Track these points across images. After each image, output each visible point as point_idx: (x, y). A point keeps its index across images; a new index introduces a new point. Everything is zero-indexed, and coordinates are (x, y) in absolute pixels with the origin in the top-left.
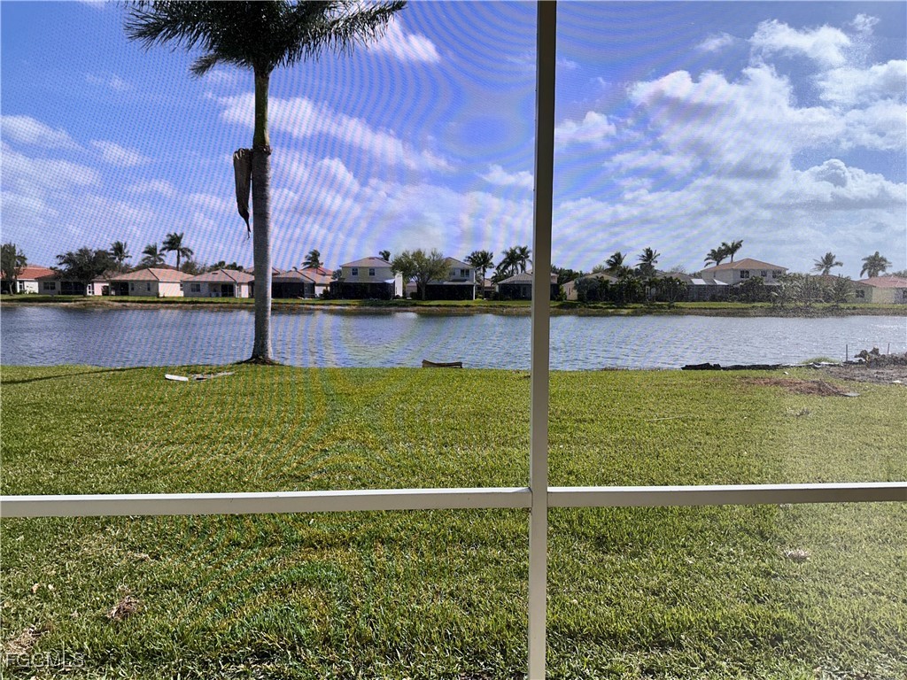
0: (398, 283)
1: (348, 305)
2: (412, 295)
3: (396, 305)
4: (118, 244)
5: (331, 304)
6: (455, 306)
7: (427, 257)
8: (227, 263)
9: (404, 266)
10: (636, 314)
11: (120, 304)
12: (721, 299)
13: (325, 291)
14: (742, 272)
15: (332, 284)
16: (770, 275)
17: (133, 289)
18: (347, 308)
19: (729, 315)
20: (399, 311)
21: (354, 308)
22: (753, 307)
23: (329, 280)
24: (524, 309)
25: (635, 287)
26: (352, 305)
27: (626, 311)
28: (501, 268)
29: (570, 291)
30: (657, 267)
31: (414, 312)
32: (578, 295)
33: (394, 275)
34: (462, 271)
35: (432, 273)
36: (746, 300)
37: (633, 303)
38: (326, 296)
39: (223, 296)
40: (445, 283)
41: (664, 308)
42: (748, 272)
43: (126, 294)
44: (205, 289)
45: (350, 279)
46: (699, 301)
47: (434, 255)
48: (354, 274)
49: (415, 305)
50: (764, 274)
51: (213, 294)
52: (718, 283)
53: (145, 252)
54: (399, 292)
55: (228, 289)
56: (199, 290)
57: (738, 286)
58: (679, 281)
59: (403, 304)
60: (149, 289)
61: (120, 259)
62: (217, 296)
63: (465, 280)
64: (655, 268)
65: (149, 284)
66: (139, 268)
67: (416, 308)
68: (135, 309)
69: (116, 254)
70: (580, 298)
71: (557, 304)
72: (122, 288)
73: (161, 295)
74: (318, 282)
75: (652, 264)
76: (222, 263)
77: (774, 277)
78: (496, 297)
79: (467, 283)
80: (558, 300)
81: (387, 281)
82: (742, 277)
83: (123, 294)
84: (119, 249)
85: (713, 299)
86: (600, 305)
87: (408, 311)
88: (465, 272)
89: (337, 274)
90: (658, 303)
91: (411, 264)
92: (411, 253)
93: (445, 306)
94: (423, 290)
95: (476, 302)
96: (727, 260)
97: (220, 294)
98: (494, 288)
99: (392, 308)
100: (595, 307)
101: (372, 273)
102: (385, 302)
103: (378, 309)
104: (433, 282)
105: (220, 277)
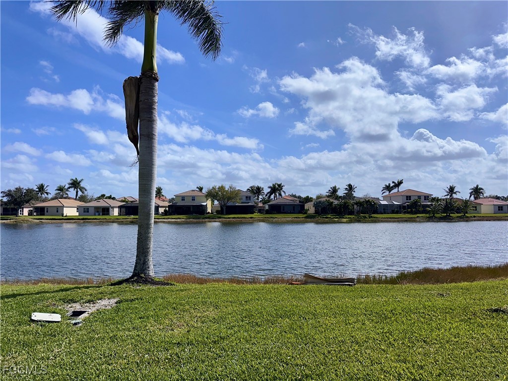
0: (208, 204)
1: (179, 218)
2: (218, 212)
3: (209, 218)
4: (42, 185)
5: (169, 218)
6: (244, 218)
7: (226, 189)
8: (106, 195)
9: (212, 195)
10: (351, 221)
11: (38, 221)
12: (397, 212)
13: (165, 211)
14: (407, 197)
15: (169, 206)
16: (423, 198)
17: (47, 212)
18: (179, 220)
19: (406, 221)
20: (210, 222)
21: (183, 220)
22: (418, 217)
23: (167, 204)
24: (284, 219)
25: (349, 205)
26: (182, 218)
27: (345, 220)
28: (268, 195)
29: (310, 208)
30: (355, 195)
31: (219, 222)
32: (315, 211)
33: (207, 200)
34: (247, 197)
35: (229, 198)
36: (411, 213)
37: (348, 215)
38: (166, 213)
39: (103, 215)
40: (236, 204)
41: (367, 218)
42: (410, 197)
43: (43, 215)
44: (92, 211)
45: (181, 203)
46: (385, 213)
47: (231, 188)
48: (182, 200)
49: (220, 218)
50: (419, 197)
51: (97, 214)
52: (395, 203)
53: (57, 190)
54: (209, 210)
55: (106, 211)
56: (88, 212)
57: (406, 205)
58: (373, 202)
59: (212, 217)
60: (57, 211)
61: (41, 194)
62: (99, 215)
63: (249, 203)
65: (57, 208)
66: (52, 199)
67: (221, 220)
68: (47, 223)
69: (40, 191)
70: (317, 212)
71: (305, 216)
72: (41, 211)
73: (65, 215)
74: (161, 205)
76: (103, 196)
77: (425, 199)
78: (268, 212)
79: (250, 204)
80: (304, 214)
81: (202, 204)
82: (407, 199)
83: (41, 215)
84: (41, 188)
85: (393, 212)
86: (329, 216)
87: (216, 221)
88: (248, 198)
89: (171, 200)
90: (362, 215)
91: (217, 193)
92: (217, 187)
93: (238, 218)
94: (224, 208)
95: (256, 215)
96: (395, 190)
97: (101, 213)
98: (264, 207)
99: (206, 220)
100: (327, 218)
101: (193, 200)
102: (202, 216)
103: (198, 220)
104: (230, 204)
105: (102, 204)
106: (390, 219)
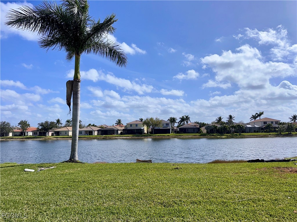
0: (145, 129)
1: (128, 136)
2: (150, 132)
3: (144, 136)
4: (59, 119)
5: (123, 136)
6: (164, 136)
7: (154, 120)
8: (91, 125)
9: (147, 123)
10: (228, 138)
11: (56, 139)
12: (257, 132)
13: (121, 132)
14: (264, 122)
15: (123, 130)
16: (274, 123)
17: (61, 134)
18: (128, 137)
19: (262, 137)
20: (145, 138)
21: (130, 137)
22: (270, 134)
23: (123, 128)
24: (187, 137)
25: (226, 128)
26: (130, 136)
27: (224, 137)
28: (180, 123)
29: (204, 130)
30: (234, 121)
32: (207, 131)
33: (144, 126)
34: (166, 124)
35: (156, 125)
36: (266, 132)
37: (227, 134)
38: (121, 134)
39: (89, 135)
40: (160, 128)
41: (238, 135)
42: (266, 122)
43: (59, 135)
44: (83, 133)
45: (129, 128)
46: (250, 132)
47: (156, 119)
48: (131, 126)
49: (150, 136)
50: (272, 122)
51: (86, 134)
52: (256, 126)
53: (66, 122)
54: (146, 132)
55: (91, 133)
56: (82, 133)
57: (263, 127)
58: (242, 126)
59: (146, 136)
60: (66, 134)
61: (58, 124)
62: (87, 135)
63: (167, 127)
64: (233, 122)
65: (66, 132)
66: (64, 127)
67: (151, 137)
69: (57, 123)
70: (207, 132)
71: (200, 134)
72: (58, 133)
73: (69, 135)
74: (119, 129)
75: (232, 120)
76: (90, 125)
77: (276, 124)
78: (178, 132)
79: (168, 128)
80: (199, 133)
81: (141, 128)
82: (264, 124)
83: (58, 135)
84: (58, 121)
85: (255, 132)
86: (215, 135)
87: (148, 138)
88: (167, 124)
89: (126, 126)
90: (235, 134)
91: (149, 122)
92: (149, 119)
93: (161, 136)
94: (153, 130)
95: (171, 134)
96: (258, 118)
97: (88, 134)
98: (177, 129)
99: (143, 137)
100: (213, 135)
101: (137, 126)
102: (141, 135)
103: (138, 137)
104: (156, 128)
105: (89, 129)
106: (252, 136)
